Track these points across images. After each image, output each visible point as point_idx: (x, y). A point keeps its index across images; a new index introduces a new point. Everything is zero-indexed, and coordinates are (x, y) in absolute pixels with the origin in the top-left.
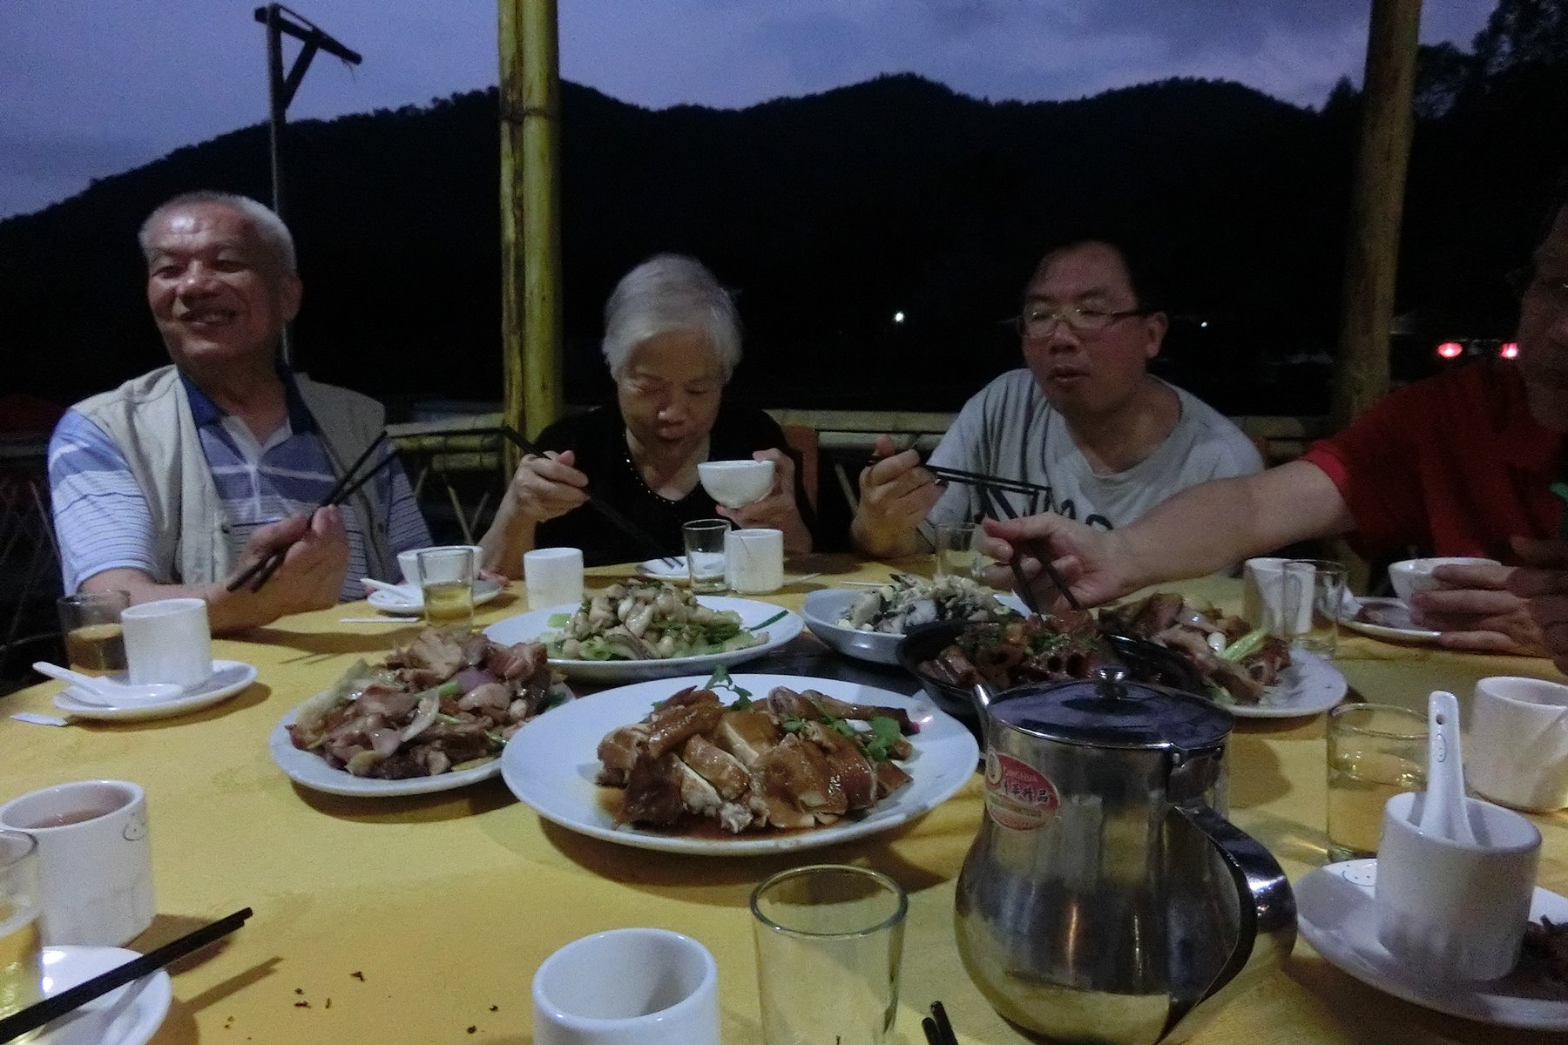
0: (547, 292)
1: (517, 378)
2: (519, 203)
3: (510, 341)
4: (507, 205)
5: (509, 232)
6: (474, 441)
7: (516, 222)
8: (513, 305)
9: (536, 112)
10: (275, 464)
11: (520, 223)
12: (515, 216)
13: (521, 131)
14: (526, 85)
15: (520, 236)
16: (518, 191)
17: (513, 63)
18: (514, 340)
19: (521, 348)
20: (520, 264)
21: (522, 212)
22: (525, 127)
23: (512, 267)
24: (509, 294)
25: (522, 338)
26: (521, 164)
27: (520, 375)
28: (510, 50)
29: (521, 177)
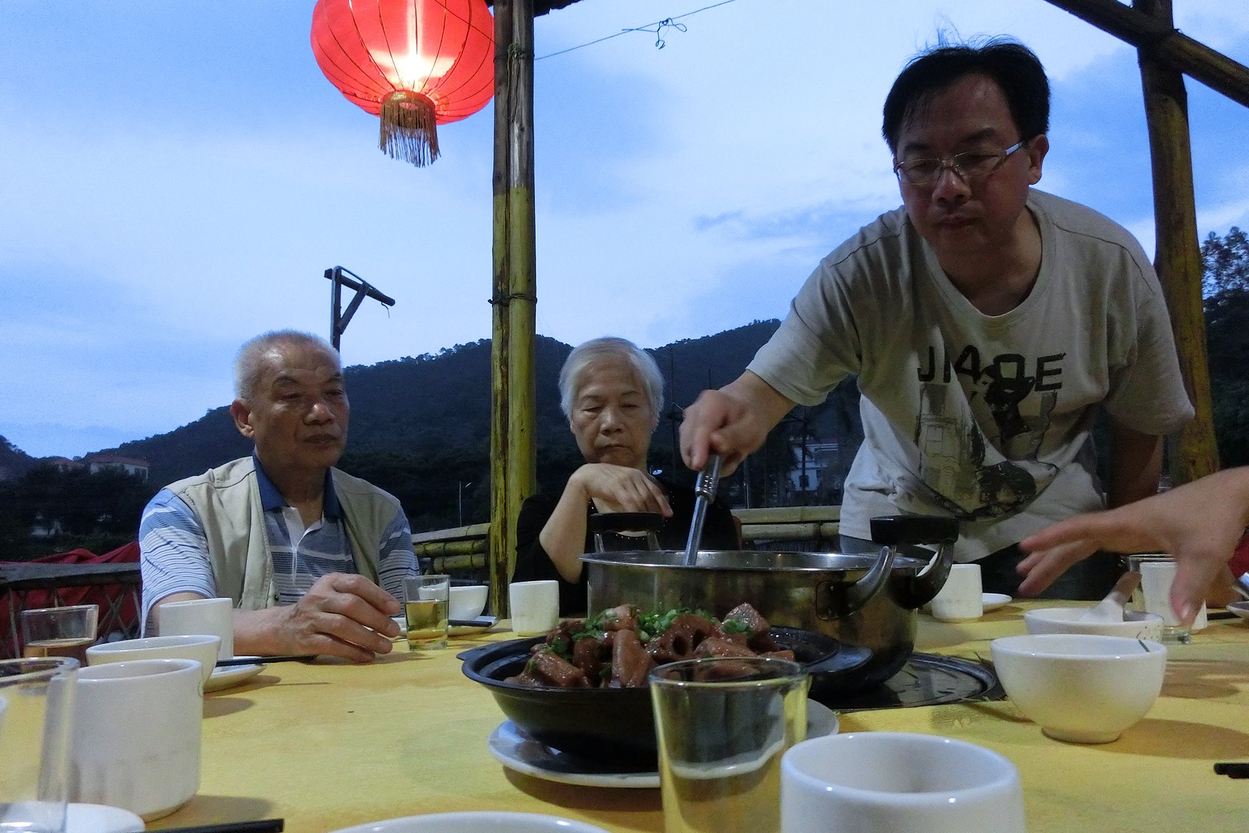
0: (524, 426)
1: (500, 494)
2: (505, 362)
3: (496, 464)
4: (496, 363)
5: (498, 383)
6: (466, 546)
7: (502, 376)
8: (499, 438)
9: (520, 296)
10: (312, 548)
11: (505, 376)
12: (502, 371)
13: (508, 311)
14: (512, 277)
15: (505, 387)
16: (505, 353)
17: (503, 264)
18: (499, 464)
19: (505, 468)
20: (505, 407)
21: (508, 368)
22: (510, 307)
23: (499, 409)
24: (496, 427)
25: (506, 461)
26: (508, 334)
27: (503, 491)
28: (501, 255)
29: (507, 342)
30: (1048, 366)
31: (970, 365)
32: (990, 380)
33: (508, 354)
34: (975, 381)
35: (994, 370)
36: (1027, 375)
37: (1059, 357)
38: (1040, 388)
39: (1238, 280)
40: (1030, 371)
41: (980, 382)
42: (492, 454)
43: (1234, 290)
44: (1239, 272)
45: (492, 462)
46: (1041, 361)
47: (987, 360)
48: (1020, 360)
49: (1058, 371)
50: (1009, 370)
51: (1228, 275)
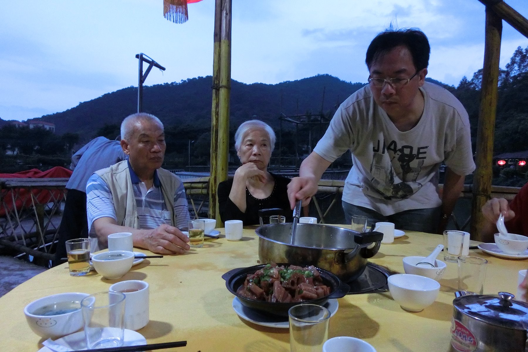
0: (224, 141)
2: (217, 114)
3: (213, 155)
4: (214, 114)
5: (214, 122)
6: (200, 185)
7: (216, 120)
8: (214, 144)
9: (225, 87)
10: (150, 198)
12: (216, 117)
14: (221, 79)
15: (217, 124)
17: (217, 73)
19: (216, 157)
20: (217, 132)
21: (218, 116)
22: (220, 91)
23: (214, 133)
24: (213, 141)
25: (216, 154)
26: (219, 102)
27: (215, 166)
28: (216, 69)
29: (218, 105)
30: (421, 151)
31: (393, 147)
32: (400, 154)
33: (218, 110)
34: (395, 154)
35: (401, 150)
36: (413, 153)
37: (426, 147)
38: (418, 158)
40: (415, 152)
41: (396, 154)
42: (211, 150)
45: (211, 154)
46: (419, 149)
47: (399, 147)
48: (411, 148)
49: (425, 153)
50: (407, 151)
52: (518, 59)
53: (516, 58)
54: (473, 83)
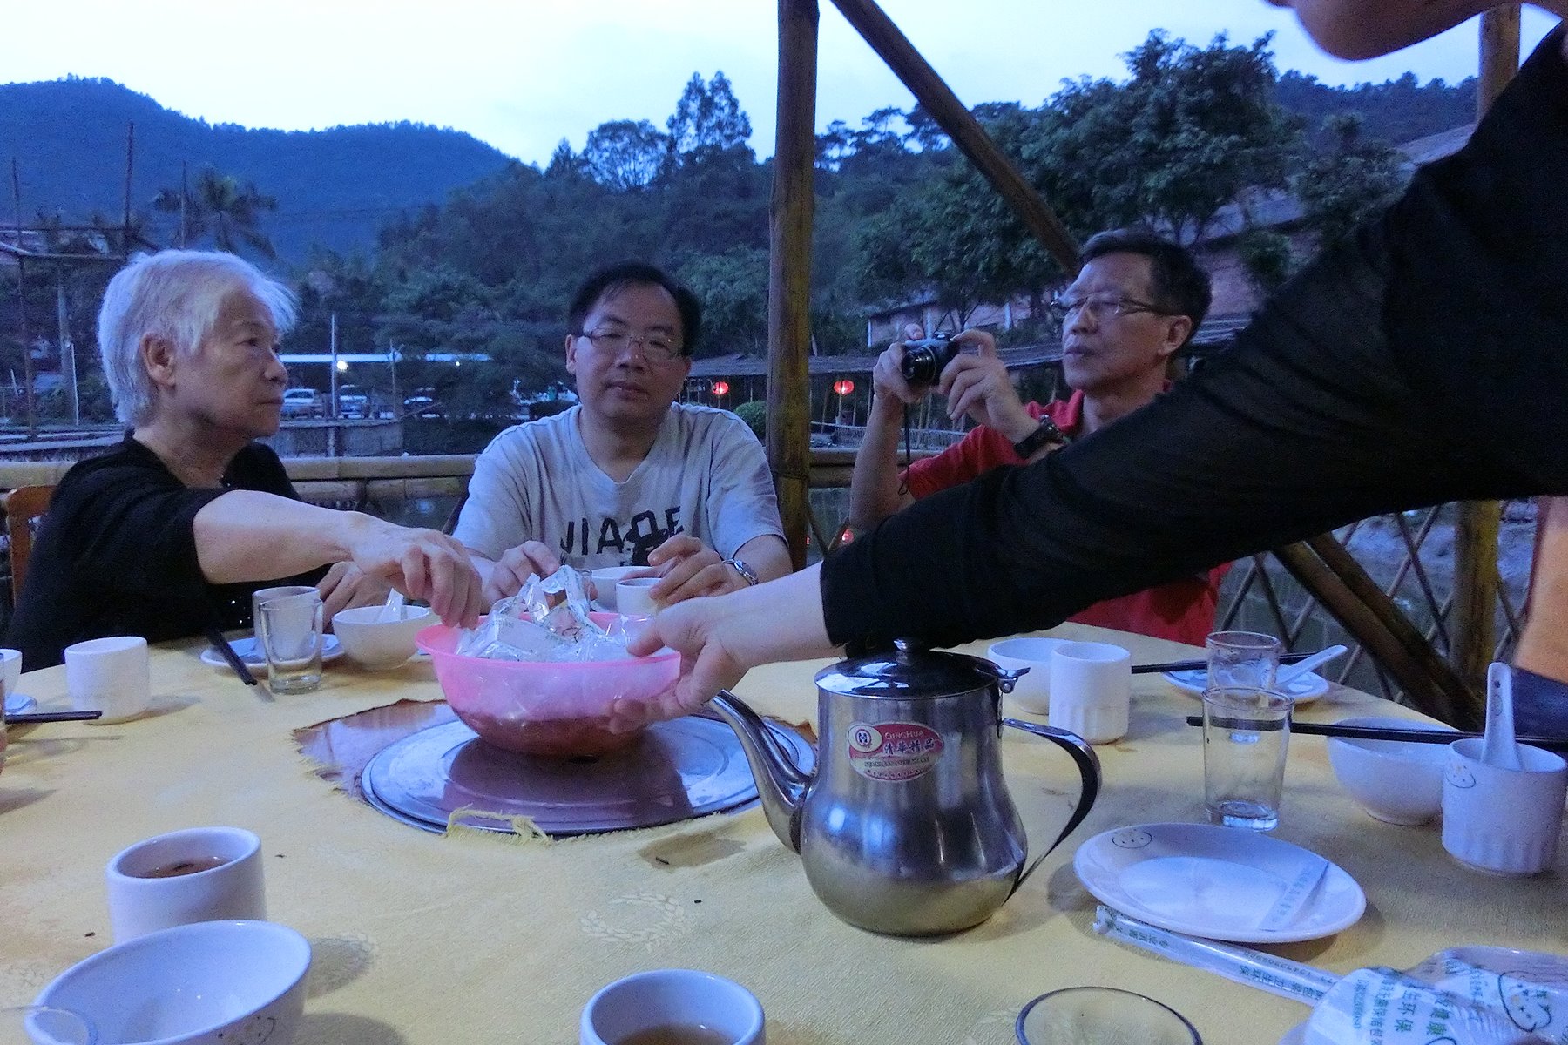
39: (717, 135)
43: (712, 146)
44: (720, 126)
51: (709, 129)
52: (694, 107)
53: (691, 103)
54: (587, 162)
